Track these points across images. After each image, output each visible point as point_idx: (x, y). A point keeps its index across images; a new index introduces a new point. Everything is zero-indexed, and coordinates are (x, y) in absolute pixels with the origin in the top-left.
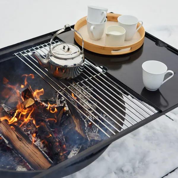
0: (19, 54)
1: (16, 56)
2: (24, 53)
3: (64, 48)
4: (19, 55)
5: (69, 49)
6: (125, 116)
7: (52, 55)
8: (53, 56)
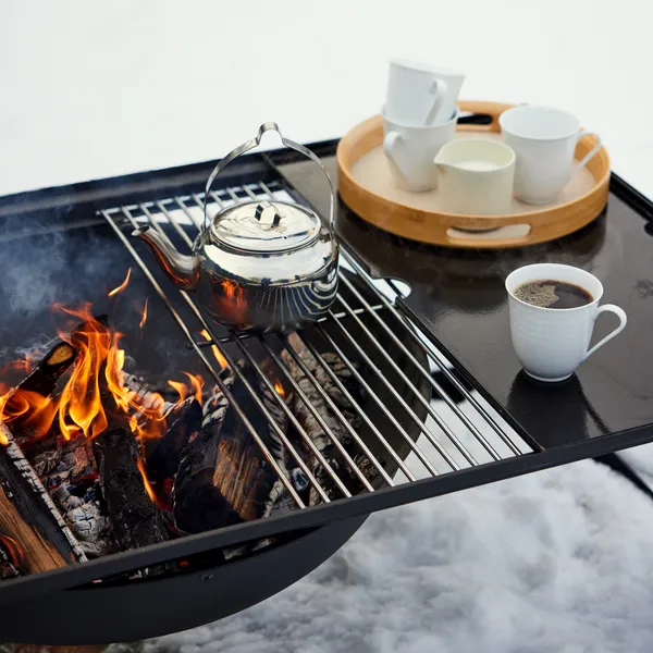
0: (121, 214)
1: (104, 222)
2: (136, 213)
3: (258, 216)
4: (118, 219)
5: (277, 219)
6: (415, 441)
7: (213, 240)
8: (215, 244)
